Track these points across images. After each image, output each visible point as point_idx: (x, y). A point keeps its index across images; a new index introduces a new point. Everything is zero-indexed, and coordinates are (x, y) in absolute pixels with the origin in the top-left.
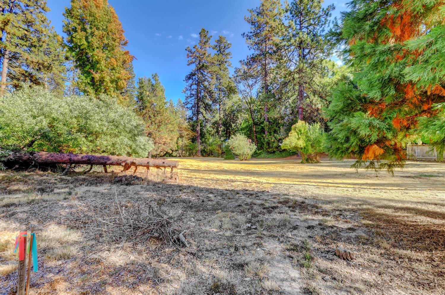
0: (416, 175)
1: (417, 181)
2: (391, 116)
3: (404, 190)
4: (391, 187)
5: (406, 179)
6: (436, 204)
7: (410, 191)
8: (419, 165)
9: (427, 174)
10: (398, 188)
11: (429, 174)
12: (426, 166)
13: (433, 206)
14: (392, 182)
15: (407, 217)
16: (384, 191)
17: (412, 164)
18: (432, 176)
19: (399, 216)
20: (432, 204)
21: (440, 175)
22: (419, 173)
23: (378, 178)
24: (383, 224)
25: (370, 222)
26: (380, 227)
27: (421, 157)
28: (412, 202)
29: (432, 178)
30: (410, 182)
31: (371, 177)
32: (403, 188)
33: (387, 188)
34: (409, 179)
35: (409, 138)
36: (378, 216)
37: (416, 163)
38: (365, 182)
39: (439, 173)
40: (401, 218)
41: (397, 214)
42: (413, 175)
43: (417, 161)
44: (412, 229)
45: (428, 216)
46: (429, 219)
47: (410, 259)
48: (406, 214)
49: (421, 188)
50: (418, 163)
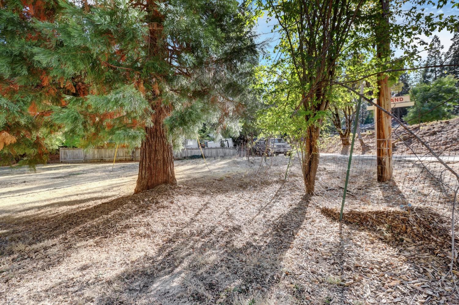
0: (66, 175)
1: (66, 180)
2: (25, 99)
3: (53, 189)
4: (40, 189)
5: (56, 180)
6: (77, 195)
7: (59, 190)
8: (69, 166)
9: (75, 173)
10: (47, 189)
11: (77, 173)
12: (75, 166)
13: (75, 197)
14: (42, 185)
15: (50, 211)
16: (31, 195)
17: (64, 166)
18: (78, 174)
19: (42, 213)
20: (74, 195)
21: (84, 172)
22: (69, 173)
23: (26, 183)
24: (21, 228)
25: (5, 231)
26: (17, 231)
27: (72, 160)
28: (58, 198)
29: (78, 176)
30: (60, 182)
31: (16, 184)
32: (51, 188)
33: (36, 191)
34: (59, 179)
35: (54, 135)
36: (16, 221)
37: (67, 165)
38: (7, 191)
39: (84, 171)
40: (43, 214)
41: (39, 212)
42: (63, 175)
43: (69, 163)
44: (53, 221)
45: (69, 205)
46: (69, 207)
47: (45, 249)
48: (50, 209)
49: (69, 185)
50: (69, 165)
